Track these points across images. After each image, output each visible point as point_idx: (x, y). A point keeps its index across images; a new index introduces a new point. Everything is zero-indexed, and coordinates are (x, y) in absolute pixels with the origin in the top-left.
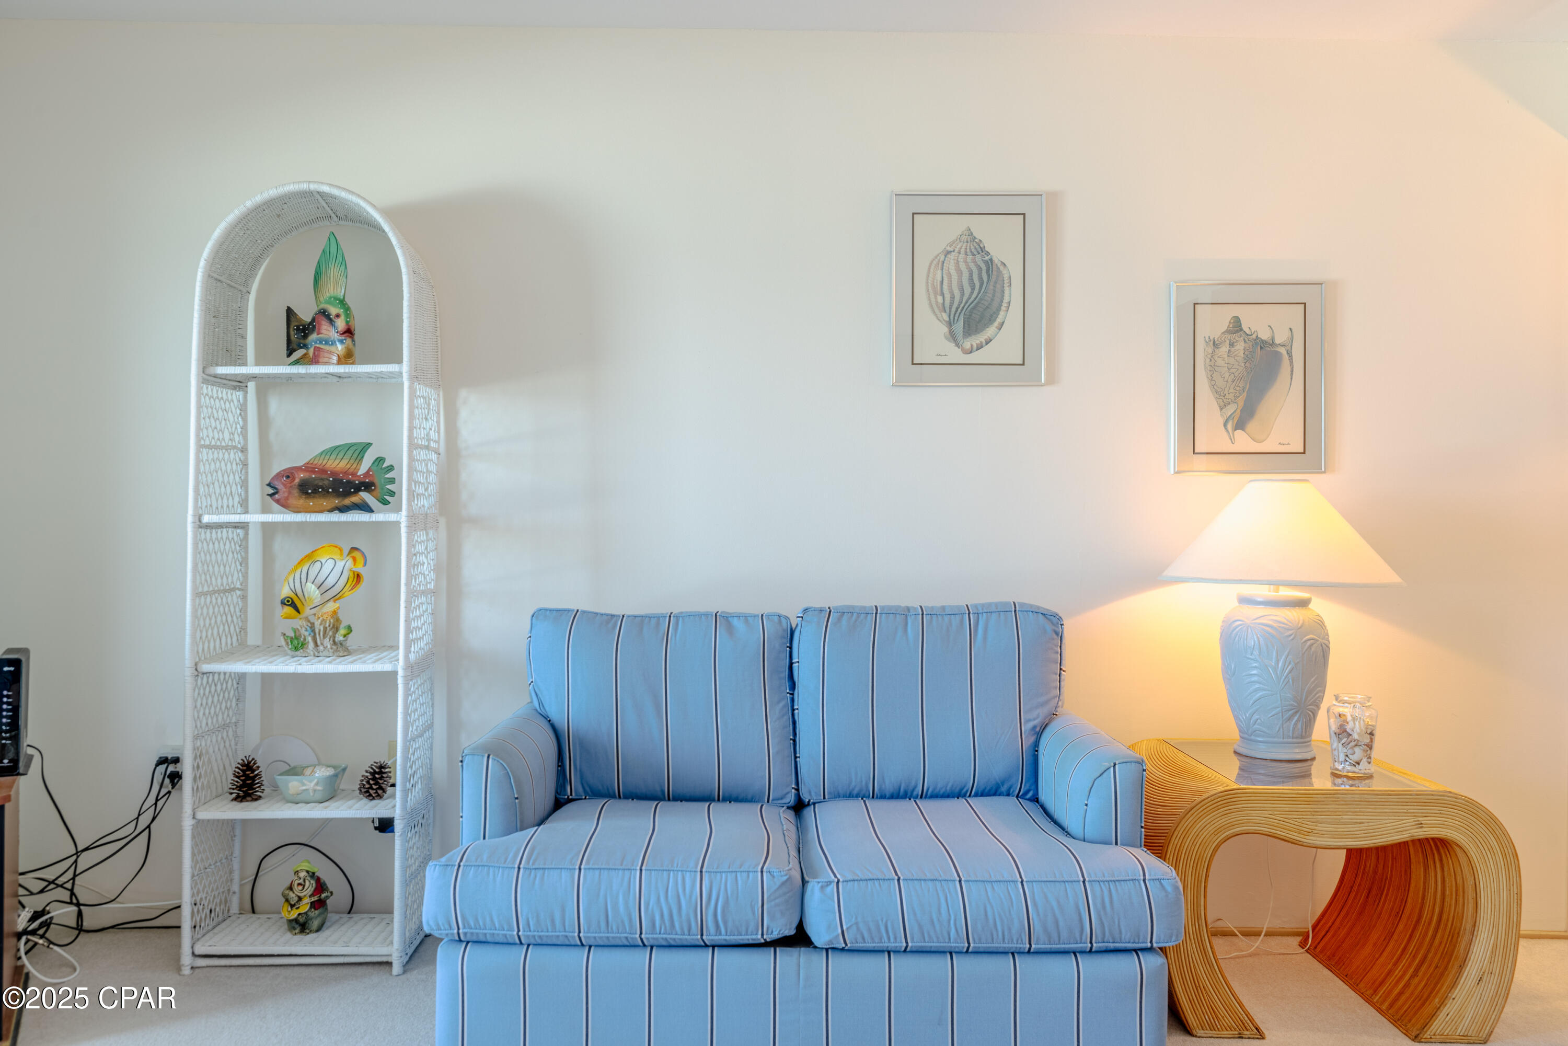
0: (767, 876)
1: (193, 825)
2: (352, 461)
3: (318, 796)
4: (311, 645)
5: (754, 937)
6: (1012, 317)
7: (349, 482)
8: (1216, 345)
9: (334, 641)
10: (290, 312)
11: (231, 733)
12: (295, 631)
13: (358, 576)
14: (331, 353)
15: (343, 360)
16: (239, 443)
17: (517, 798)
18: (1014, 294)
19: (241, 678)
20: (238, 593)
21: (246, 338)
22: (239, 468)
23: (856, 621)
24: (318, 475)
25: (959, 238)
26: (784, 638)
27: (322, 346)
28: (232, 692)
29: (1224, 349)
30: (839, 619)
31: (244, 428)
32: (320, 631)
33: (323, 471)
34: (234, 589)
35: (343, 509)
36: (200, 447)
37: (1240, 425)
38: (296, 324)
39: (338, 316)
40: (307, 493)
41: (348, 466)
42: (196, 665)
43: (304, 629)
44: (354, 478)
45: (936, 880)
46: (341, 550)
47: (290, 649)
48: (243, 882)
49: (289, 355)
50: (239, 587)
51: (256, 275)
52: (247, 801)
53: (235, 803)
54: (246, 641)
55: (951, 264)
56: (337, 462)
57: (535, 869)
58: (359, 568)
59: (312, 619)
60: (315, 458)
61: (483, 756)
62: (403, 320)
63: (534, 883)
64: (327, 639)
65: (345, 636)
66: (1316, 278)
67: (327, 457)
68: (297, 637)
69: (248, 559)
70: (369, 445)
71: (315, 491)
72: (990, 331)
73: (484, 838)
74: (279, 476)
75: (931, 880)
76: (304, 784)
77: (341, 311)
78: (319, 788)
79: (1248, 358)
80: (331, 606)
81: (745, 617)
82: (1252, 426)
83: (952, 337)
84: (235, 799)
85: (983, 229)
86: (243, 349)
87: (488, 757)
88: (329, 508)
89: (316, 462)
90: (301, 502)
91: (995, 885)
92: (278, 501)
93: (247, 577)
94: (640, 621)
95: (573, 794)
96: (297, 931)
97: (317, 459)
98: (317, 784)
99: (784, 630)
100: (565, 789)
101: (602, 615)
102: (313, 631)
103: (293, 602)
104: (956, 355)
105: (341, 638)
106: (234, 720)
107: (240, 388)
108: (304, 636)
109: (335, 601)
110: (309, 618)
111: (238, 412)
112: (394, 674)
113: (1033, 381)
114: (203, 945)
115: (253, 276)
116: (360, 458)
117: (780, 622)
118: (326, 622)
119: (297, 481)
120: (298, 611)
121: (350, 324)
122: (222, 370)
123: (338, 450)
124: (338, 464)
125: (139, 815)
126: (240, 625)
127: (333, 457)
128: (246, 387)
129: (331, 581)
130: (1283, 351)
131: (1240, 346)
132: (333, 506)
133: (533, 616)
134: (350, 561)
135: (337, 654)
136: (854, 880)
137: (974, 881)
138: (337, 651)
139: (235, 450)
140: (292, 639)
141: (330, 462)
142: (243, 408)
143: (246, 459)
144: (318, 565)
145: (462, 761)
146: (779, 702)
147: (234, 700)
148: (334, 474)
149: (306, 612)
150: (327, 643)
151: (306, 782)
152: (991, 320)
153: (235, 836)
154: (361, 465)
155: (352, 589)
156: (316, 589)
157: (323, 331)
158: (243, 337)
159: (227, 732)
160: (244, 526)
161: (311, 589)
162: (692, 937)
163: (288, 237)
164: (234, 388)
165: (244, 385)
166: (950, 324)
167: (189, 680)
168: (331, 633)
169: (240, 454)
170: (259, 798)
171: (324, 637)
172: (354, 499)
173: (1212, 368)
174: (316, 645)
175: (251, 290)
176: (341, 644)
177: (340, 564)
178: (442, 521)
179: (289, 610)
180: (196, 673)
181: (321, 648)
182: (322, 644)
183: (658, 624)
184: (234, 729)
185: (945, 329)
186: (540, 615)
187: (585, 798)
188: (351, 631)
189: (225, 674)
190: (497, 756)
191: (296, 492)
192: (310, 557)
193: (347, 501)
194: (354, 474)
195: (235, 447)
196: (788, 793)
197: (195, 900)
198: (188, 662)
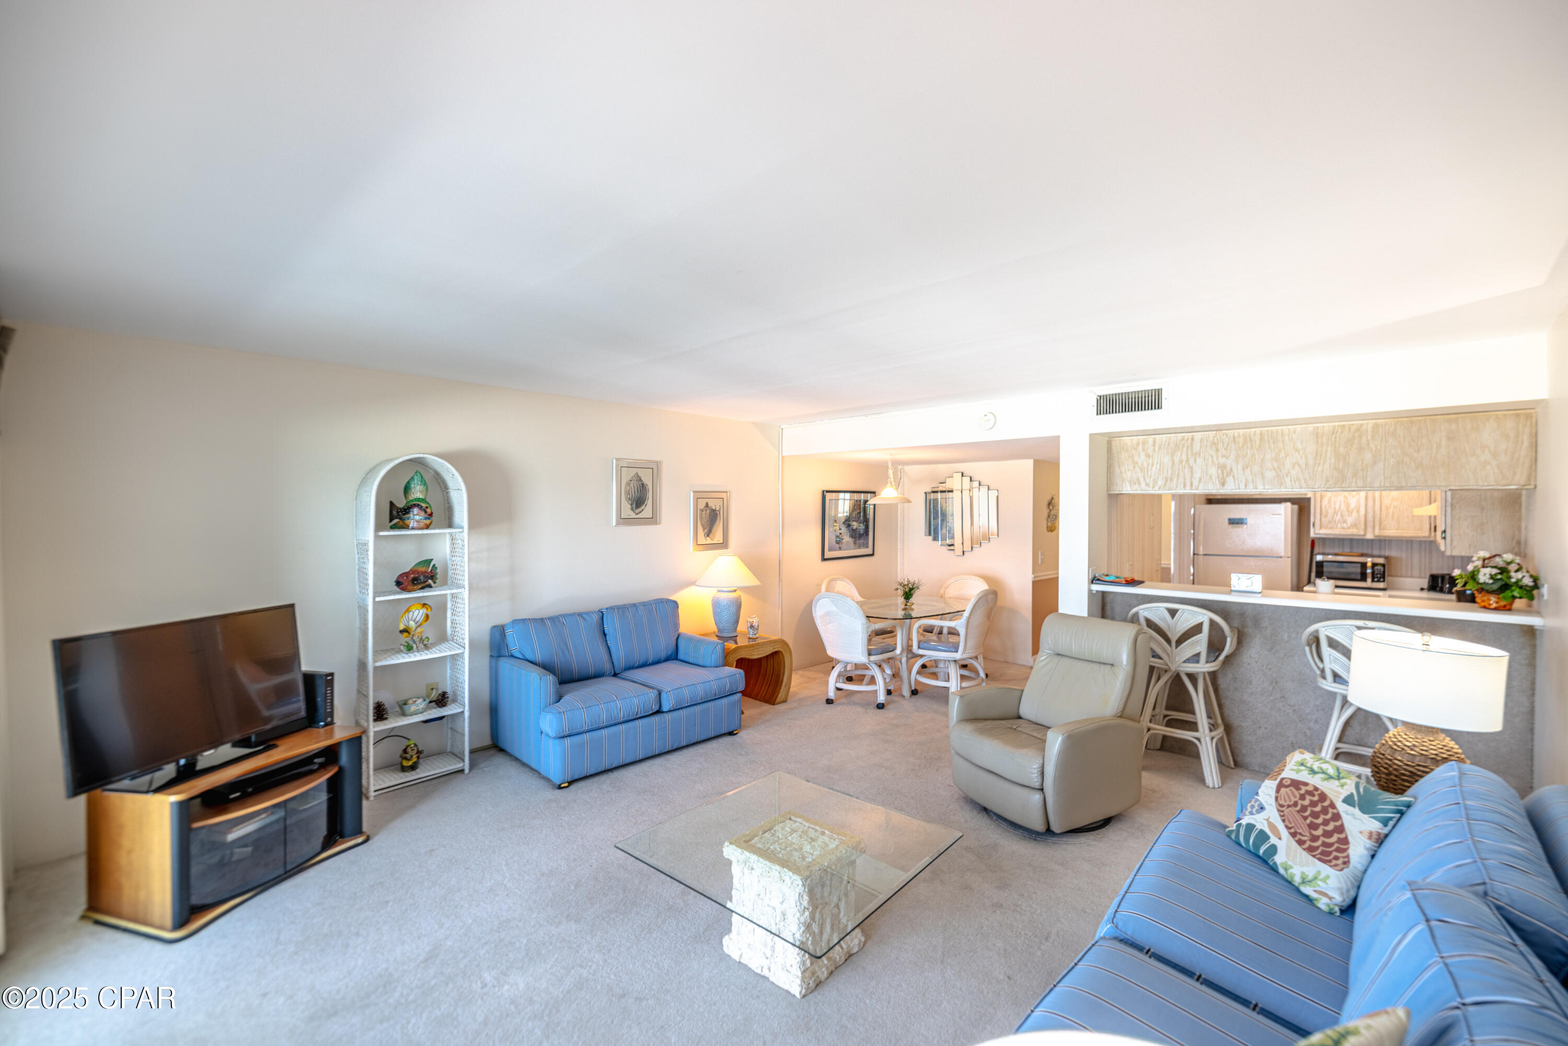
2: (426, 567)
4: (415, 648)
6: (649, 502)
7: (425, 576)
8: (702, 511)
9: (423, 645)
10: (392, 504)
12: (408, 642)
13: (429, 615)
14: (423, 523)
18: (650, 495)
24: (414, 575)
25: (634, 476)
27: (412, 521)
29: (704, 512)
30: (614, 610)
32: (417, 641)
33: (416, 573)
35: (423, 589)
37: (708, 536)
38: (396, 509)
39: (426, 507)
41: (425, 569)
43: (411, 641)
44: (427, 575)
46: (420, 606)
47: (407, 651)
52: (381, 721)
53: (376, 723)
54: (393, 650)
55: (632, 485)
56: (422, 568)
58: (428, 612)
59: (414, 637)
60: (413, 567)
66: (725, 490)
67: (416, 567)
68: (409, 644)
70: (432, 560)
72: (643, 507)
74: (400, 577)
77: (427, 505)
79: (710, 515)
80: (420, 630)
81: (589, 612)
82: (711, 535)
83: (632, 509)
85: (641, 473)
88: (419, 588)
89: (414, 569)
90: (411, 587)
92: (401, 588)
96: (409, 770)
102: (415, 642)
103: (405, 630)
104: (633, 515)
105: (426, 643)
107: (385, 542)
108: (412, 644)
109: (421, 627)
110: (412, 636)
113: (656, 523)
116: (428, 565)
118: (419, 638)
119: (411, 578)
120: (408, 634)
122: (382, 533)
123: (420, 563)
127: (421, 566)
128: (387, 541)
129: (418, 619)
130: (718, 512)
131: (708, 511)
132: (421, 587)
134: (425, 610)
135: (425, 651)
138: (425, 649)
140: (407, 646)
141: (420, 569)
144: (411, 613)
148: (421, 574)
149: (411, 633)
150: (421, 646)
152: (644, 503)
154: (428, 568)
155: (426, 622)
156: (414, 623)
161: (412, 624)
166: (631, 505)
168: (422, 642)
170: (386, 719)
171: (420, 644)
172: (426, 584)
173: (701, 518)
174: (417, 648)
176: (426, 646)
177: (421, 611)
179: (404, 634)
181: (419, 649)
182: (419, 647)
185: (630, 506)
188: (429, 640)
191: (410, 583)
192: (408, 610)
193: (424, 585)
194: (427, 572)
196: (613, 671)
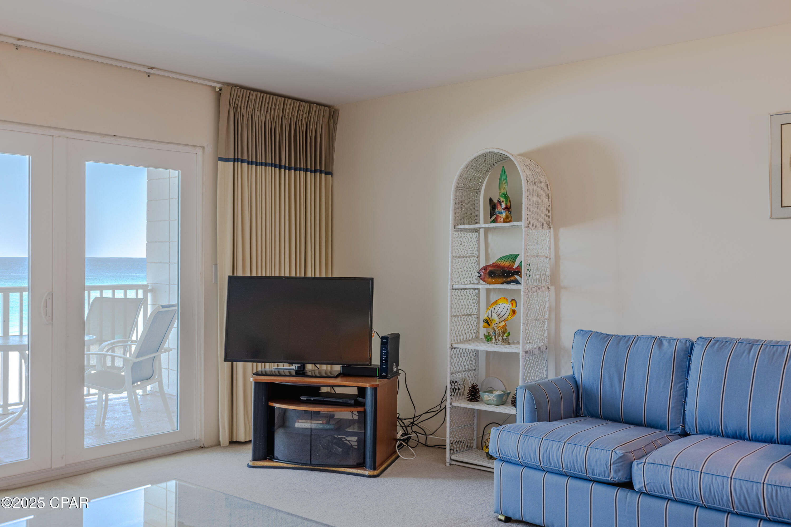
0: (614, 454)
1: (450, 407)
2: (511, 262)
3: (495, 403)
4: (494, 339)
5: (607, 479)
7: (509, 271)
9: (503, 338)
10: (491, 199)
11: (472, 374)
12: (489, 333)
13: (514, 311)
14: (501, 217)
15: (505, 220)
16: (476, 254)
17: (536, 409)
19: (477, 352)
20: (475, 316)
21: (479, 211)
22: (476, 265)
23: (723, 345)
24: (497, 269)
26: (687, 351)
27: (498, 215)
28: (473, 357)
30: (714, 344)
31: (478, 248)
32: (497, 333)
33: (499, 267)
34: (473, 314)
35: (508, 283)
36: (453, 257)
38: (493, 205)
39: (503, 201)
40: (492, 276)
41: (509, 264)
42: (452, 344)
43: (492, 332)
44: (512, 270)
45: (690, 470)
46: (507, 300)
47: (486, 341)
48: (479, 436)
49: (491, 218)
50: (476, 314)
51: (483, 184)
52: (472, 401)
53: (468, 401)
54: (479, 336)
56: (505, 263)
57: (527, 436)
58: (514, 308)
59: (496, 328)
60: (496, 261)
61: (524, 389)
62: (522, 203)
63: (525, 441)
64: (500, 338)
65: (507, 337)
67: (501, 261)
68: (489, 336)
69: (479, 302)
70: (518, 255)
71: (495, 276)
73: (523, 423)
74: (482, 269)
75: (688, 469)
76: (489, 397)
77: (504, 200)
78: (495, 399)
80: (503, 324)
81: (670, 340)
84: (468, 400)
86: (477, 216)
87: (526, 390)
88: (501, 282)
89: (496, 263)
90: (490, 280)
91: (717, 477)
92: (481, 279)
93: (479, 310)
94: (620, 338)
95: (583, 414)
96: (489, 458)
97: (497, 261)
98: (494, 397)
99: (687, 348)
100: (580, 412)
101: (604, 334)
102: (495, 334)
103: (487, 321)
105: (505, 337)
106: (474, 368)
107: (476, 232)
108: (492, 335)
109: (505, 322)
110: (495, 328)
111: (476, 241)
112: (519, 353)
114: (454, 456)
115: (481, 184)
116: (514, 261)
117: (686, 343)
118: (500, 330)
119: (488, 271)
120: (489, 325)
121: (507, 205)
122: (464, 227)
123: (505, 257)
124: (506, 263)
125: (442, 403)
126: (476, 329)
127: (503, 261)
128: (479, 231)
129: (503, 313)
132: (503, 281)
133: (575, 333)
134: (511, 305)
135: (503, 344)
136: (652, 463)
137: (708, 473)
138: (503, 342)
139: (474, 257)
140: (487, 336)
141: (502, 263)
142: (478, 240)
143: (479, 261)
144: (498, 306)
145: (516, 391)
146: (680, 383)
147: (474, 361)
148: (503, 268)
149: (493, 325)
150: (500, 339)
151: (490, 396)
153: (474, 416)
154: (515, 264)
155: (511, 317)
156: (497, 316)
157: (499, 208)
158: (478, 210)
159: (470, 373)
160: (479, 289)
161: (495, 317)
162: (582, 474)
163: (494, 167)
164: (473, 232)
165: (478, 230)
167: (449, 350)
168: (502, 335)
169: (476, 259)
170: (478, 401)
171: (499, 337)
172: (512, 278)
174: (496, 340)
175: (481, 190)
176: (506, 340)
177: (507, 306)
178: (552, 288)
179: (486, 324)
180: (452, 347)
181: (497, 341)
182: (498, 339)
183: (628, 340)
184: (474, 372)
186: (578, 332)
187: (588, 417)
188: (510, 334)
189: (469, 349)
190: (529, 390)
191: (487, 276)
192: (495, 303)
193: (509, 279)
194: (512, 268)
195: (473, 256)
196: (678, 427)
197: (461, 440)
198: (449, 343)
